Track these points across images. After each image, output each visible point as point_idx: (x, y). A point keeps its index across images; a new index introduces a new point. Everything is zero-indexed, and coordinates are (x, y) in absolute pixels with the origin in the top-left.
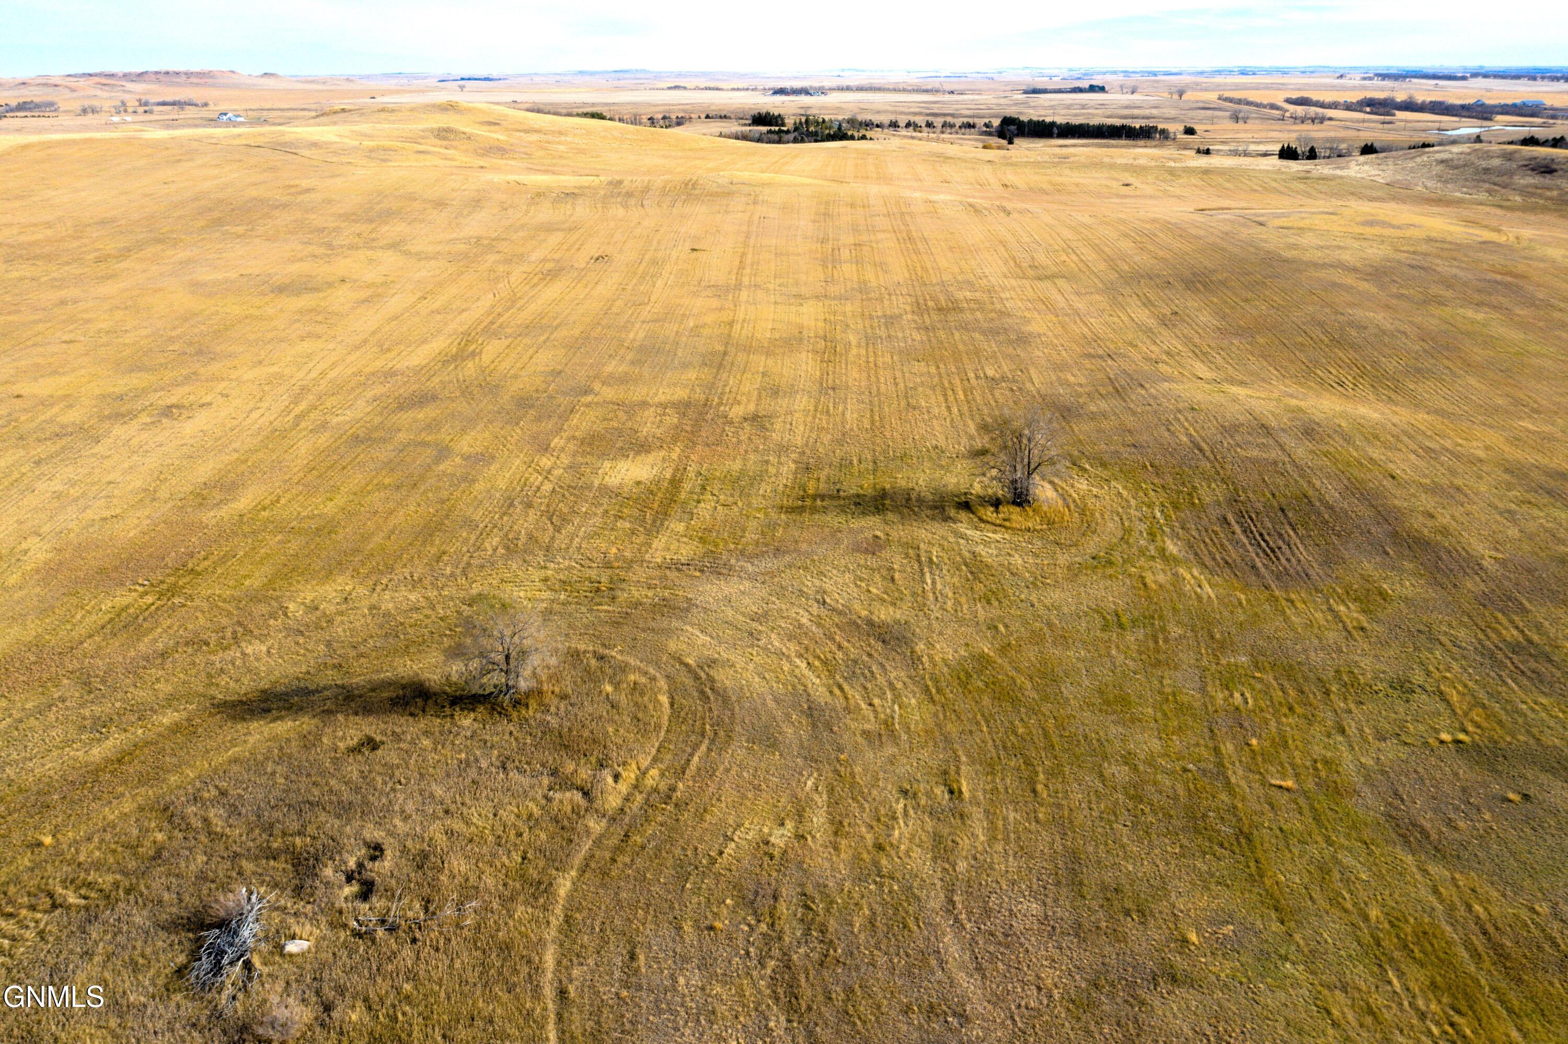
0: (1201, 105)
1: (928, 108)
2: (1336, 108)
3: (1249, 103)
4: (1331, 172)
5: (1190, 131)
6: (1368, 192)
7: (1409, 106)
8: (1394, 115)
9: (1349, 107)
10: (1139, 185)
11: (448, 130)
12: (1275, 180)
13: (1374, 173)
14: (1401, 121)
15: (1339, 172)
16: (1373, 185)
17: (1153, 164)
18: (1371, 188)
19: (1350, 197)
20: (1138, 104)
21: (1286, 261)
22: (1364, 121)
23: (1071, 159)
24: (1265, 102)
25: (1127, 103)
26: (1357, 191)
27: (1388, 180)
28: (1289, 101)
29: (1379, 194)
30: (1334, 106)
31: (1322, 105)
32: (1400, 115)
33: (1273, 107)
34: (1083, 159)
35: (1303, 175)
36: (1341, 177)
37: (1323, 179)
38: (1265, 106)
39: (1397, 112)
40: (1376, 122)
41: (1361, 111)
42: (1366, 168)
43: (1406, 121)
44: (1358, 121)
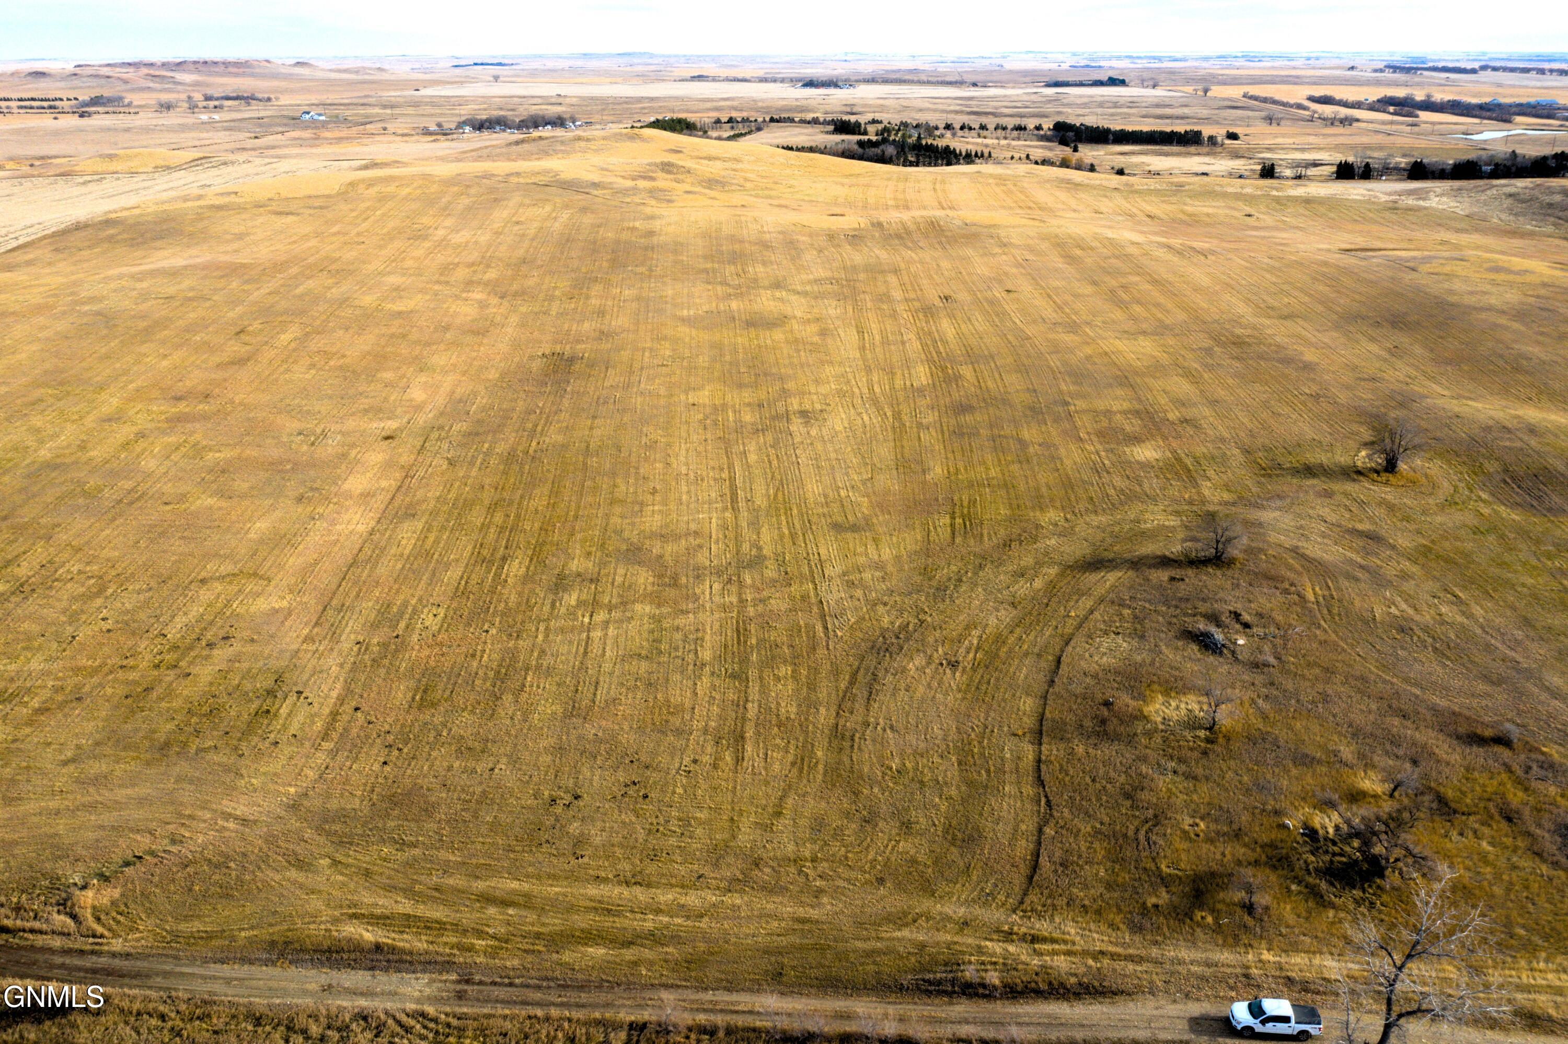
0: (1230, 103)
1: (967, 106)
2: (1359, 108)
3: (1275, 102)
4: (1415, 202)
5: (1233, 136)
6: (1453, 224)
7: (1429, 106)
8: (1417, 116)
9: (1372, 108)
10: (1261, 216)
11: (669, 164)
12: (1370, 210)
13: (1452, 204)
14: (1426, 123)
15: (1421, 203)
16: (1454, 217)
17: (1259, 193)
18: (1455, 219)
19: (1439, 228)
20: (1167, 101)
21: (1453, 305)
22: (1392, 123)
23: (1187, 187)
24: (1292, 102)
25: (1156, 100)
26: (1439, 221)
27: (1467, 212)
28: (1312, 99)
29: (1463, 225)
30: (1357, 105)
31: (1346, 104)
32: (1424, 115)
33: (1300, 106)
34: (1196, 187)
35: (1391, 205)
36: (1425, 208)
37: (1410, 210)
38: (1291, 106)
39: (1421, 113)
40: (1402, 123)
41: (1384, 111)
42: (1445, 199)
43: (1433, 123)
44: (1384, 123)
